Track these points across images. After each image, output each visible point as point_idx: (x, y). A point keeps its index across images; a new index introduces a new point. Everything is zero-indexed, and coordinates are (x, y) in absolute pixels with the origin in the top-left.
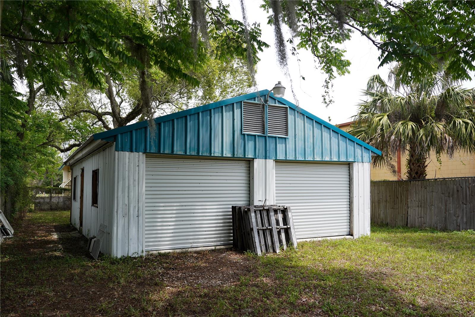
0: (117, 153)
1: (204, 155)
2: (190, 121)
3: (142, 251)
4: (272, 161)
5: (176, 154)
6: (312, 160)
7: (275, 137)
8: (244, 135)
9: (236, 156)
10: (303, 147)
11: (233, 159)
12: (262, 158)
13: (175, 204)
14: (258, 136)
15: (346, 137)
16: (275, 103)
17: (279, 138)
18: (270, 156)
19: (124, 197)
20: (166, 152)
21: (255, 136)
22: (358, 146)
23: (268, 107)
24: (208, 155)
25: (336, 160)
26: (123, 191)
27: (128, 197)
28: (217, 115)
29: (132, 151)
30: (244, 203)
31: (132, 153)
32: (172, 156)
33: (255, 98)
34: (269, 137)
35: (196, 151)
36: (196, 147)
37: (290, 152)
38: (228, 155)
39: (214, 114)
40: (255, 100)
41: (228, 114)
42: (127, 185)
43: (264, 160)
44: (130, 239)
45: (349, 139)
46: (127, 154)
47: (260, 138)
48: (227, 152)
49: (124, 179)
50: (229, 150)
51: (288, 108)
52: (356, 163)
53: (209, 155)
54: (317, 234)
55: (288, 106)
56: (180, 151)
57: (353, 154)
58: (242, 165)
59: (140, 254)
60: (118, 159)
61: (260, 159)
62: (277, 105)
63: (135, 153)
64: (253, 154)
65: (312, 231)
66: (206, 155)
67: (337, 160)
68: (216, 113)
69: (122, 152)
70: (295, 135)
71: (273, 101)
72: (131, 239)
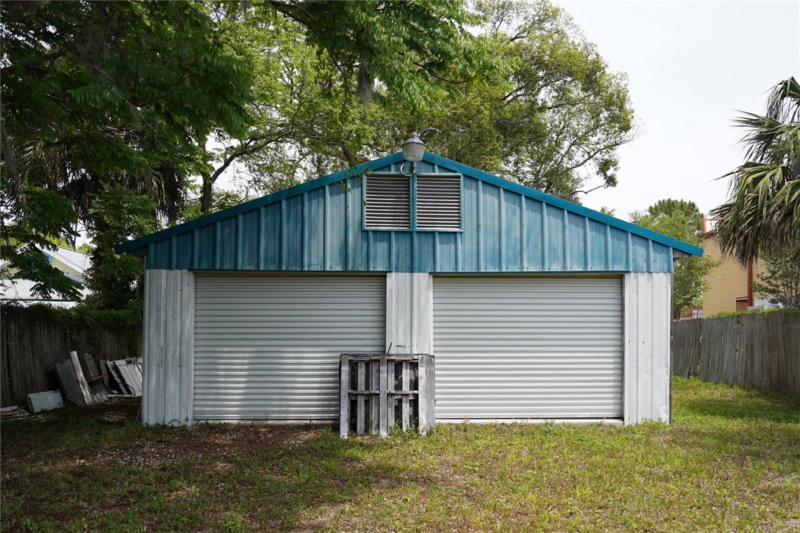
0: (148, 272)
1: (290, 269)
2: (266, 215)
3: (185, 418)
4: (427, 275)
5: (242, 270)
6: (517, 270)
7: (433, 233)
8: (367, 232)
9: (350, 268)
10: (497, 247)
11: (346, 275)
12: (404, 270)
13: (248, 349)
14: (396, 232)
15: (604, 224)
16: (434, 171)
17: (440, 233)
18: (423, 267)
19: (159, 337)
20: (225, 268)
21: (389, 232)
22: (637, 240)
23: (416, 178)
24: (298, 269)
25: (578, 270)
26: (158, 328)
27: (165, 336)
28: (314, 202)
29: (170, 267)
30: (375, 349)
31: (172, 272)
32: (236, 273)
33: (389, 166)
34: (419, 232)
35: (276, 265)
36: (277, 258)
37: (467, 257)
38: (335, 267)
39: (310, 200)
40: (390, 171)
41: (336, 198)
42: (163, 319)
43: (408, 274)
44: (166, 399)
45: (611, 227)
46: (164, 272)
47: (400, 236)
48: (334, 263)
49: (158, 310)
50: (338, 259)
51: (462, 177)
52: (632, 274)
53: (300, 269)
54: (536, 411)
55: (460, 174)
56: (249, 265)
57: (624, 256)
58: (371, 284)
59: (183, 422)
60: (150, 281)
61: (401, 272)
62: (437, 173)
63: (176, 271)
64: (386, 265)
65: (526, 405)
66: (294, 269)
67: (581, 270)
68: (313, 197)
69: (155, 270)
70: (478, 226)
71: (430, 168)
72: (168, 400)
